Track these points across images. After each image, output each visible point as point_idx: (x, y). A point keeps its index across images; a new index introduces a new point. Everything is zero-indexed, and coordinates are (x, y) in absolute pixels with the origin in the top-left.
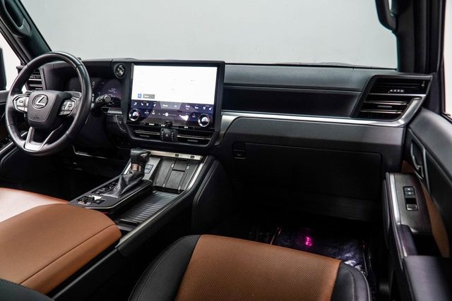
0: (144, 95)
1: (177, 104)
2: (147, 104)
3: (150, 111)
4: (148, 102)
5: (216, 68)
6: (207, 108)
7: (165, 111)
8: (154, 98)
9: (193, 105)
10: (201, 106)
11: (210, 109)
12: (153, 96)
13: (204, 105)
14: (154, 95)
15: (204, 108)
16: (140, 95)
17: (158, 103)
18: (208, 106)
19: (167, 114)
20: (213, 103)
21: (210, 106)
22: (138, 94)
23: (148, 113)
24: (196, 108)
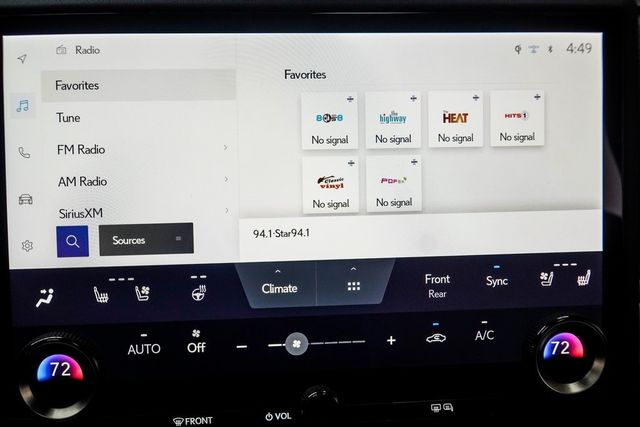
0: (106, 231)
1: (364, 268)
2: (144, 292)
4: (143, 274)
5: (596, 39)
6: (566, 277)
7: (287, 320)
8: (188, 248)
9: (468, 269)
10: (522, 266)
11: (583, 281)
12: (180, 236)
13: (545, 261)
14: (186, 230)
15: (546, 278)
16: (71, 239)
17: (224, 277)
18: (567, 264)
19: (297, 344)
20: (598, 246)
21: (583, 259)
22: (62, 232)
23: (154, 348)
24: (493, 282)
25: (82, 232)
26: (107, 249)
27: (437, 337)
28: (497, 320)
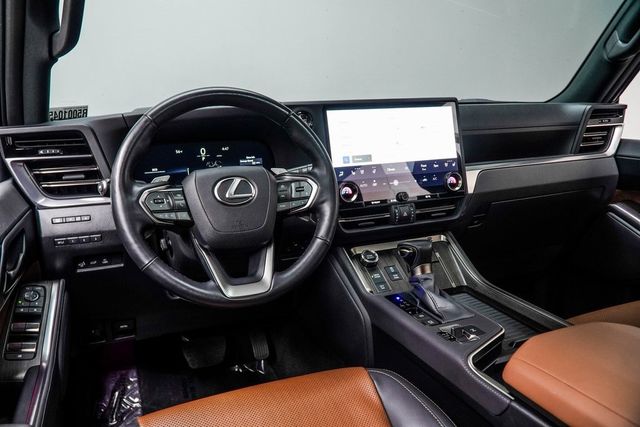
0: (353, 157)
2: (362, 172)
3: (369, 181)
4: (362, 167)
6: (450, 164)
7: (393, 177)
8: (371, 160)
9: (430, 163)
10: (441, 162)
11: (454, 165)
12: (369, 158)
13: (445, 161)
14: (370, 156)
15: (446, 165)
16: (346, 159)
17: (379, 167)
18: (450, 161)
19: (396, 183)
20: (456, 157)
21: (454, 160)
22: (344, 158)
23: (366, 185)
24: (435, 166)
25: (348, 158)
26: (354, 162)
27: (425, 180)
28: (438, 175)
